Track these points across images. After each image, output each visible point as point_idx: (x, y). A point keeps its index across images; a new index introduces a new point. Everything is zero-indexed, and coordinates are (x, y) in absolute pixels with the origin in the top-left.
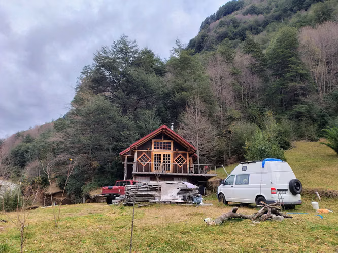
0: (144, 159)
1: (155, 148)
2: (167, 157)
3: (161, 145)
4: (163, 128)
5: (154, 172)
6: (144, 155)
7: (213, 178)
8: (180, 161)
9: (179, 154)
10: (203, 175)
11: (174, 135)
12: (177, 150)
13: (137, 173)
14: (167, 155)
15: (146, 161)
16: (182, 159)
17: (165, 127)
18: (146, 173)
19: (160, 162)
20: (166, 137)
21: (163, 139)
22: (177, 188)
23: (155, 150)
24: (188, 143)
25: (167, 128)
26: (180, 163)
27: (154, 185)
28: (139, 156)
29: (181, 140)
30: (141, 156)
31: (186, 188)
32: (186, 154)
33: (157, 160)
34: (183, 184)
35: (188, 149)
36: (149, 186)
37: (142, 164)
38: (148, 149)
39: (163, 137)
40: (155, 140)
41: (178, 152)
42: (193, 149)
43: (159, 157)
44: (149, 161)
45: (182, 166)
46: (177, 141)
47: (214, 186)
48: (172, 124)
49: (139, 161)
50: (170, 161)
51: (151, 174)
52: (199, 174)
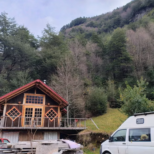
0: (14, 113)
1: (27, 102)
2: (38, 112)
3: (33, 100)
5: (24, 127)
6: (14, 110)
7: (83, 131)
8: (52, 115)
9: (50, 108)
10: (74, 128)
11: (47, 89)
12: (49, 104)
13: (5, 128)
14: (38, 109)
15: (16, 116)
16: (54, 113)
17: (38, 81)
18: (14, 128)
19: (31, 116)
20: (39, 92)
21: (35, 93)
22: (59, 150)
23: (27, 104)
24: (61, 98)
25: (41, 82)
26: (51, 117)
27: (23, 149)
28: (9, 110)
29: (54, 94)
30: (11, 110)
31: (70, 149)
32: (57, 108)
33: (28, 114)
34: (64, 142)
35: (60, 103)
36: (16, 151)
37: (11, 118)
38: (19, 102)
39: (35, 91)
40: (27, 94)
41: (50, 106)
42: (65, 103)
43: (30, 111)
44: (20, 115)
45: (54, 120)
46: (49, 96)
47: (84, 139)
48: (45, 80)
49: (8, 115)
50: (42, 115)
51: (21, 129)
52: (70, 128)
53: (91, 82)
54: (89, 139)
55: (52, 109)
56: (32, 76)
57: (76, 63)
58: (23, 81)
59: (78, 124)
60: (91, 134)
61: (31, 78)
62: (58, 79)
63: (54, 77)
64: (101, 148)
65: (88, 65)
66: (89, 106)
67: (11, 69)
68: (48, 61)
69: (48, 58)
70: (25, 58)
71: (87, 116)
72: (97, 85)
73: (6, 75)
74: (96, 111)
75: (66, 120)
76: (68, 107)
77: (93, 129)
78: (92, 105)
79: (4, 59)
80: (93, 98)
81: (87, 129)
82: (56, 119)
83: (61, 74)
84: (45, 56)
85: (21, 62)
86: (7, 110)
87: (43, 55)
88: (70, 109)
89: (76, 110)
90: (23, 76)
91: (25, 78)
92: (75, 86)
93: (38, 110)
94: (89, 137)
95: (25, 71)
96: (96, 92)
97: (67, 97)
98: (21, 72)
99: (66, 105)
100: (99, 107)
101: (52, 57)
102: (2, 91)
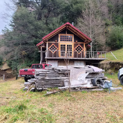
0: (53, 48)
1: (61, 40)
2: (69, 47)
3: (65, 38)
4: (67, 25)
5: (61, 57)
6: (53, 46)
7: (104, 61)
9: (78, 44)
10: (96, 59)
11: (75, 29)
12: (77, 41)
13: (49, 58)
14: (69, 45)
15: (55, 50)
16: (80, 48)
17: (68, 23)
18: (54, 58)
19: (65, 50)
20: (69, 32)
21: (66, 33)
22: (86, 72)
23: (61, 42)
24: (86, 36)
25: (70, 24)
26: (79, 51)
27: (62, 70)
28: (50, 46)
29: (80, 33)
30: (51, 46)
31: (94, 72)
32: (83, 44)
33: (62, 49)
34: (90, 67)
35: (85, 40)
36: (57, 71)
37: (52, 52)
38: (56, 41)
39: (66, 32)
40: (61, 34)
41: (78, 43)
42: (89, 40)
43: (64, 47)
44: (57, 50)
45: (81, 53)
46: (77, 35)
47: (105, 66)
48: (73, 23)
49: (49, 49)
50: (72, 49)
51: (59, 59)
52: (93, 58)
53: (111, 21)
54: (108, 66)
55: (79, 45)
56: (63, 20)
57: (99, 5)
58: (57, 25)
59: (100, 56)
60: (110, 63)
61: (63, 22)
62: (83, 21)
63: (80, 19)
64: (119, 72)
65: (109, 7)
66: (109, 42)
67: (48, 17)
68: (75, 6)
69: (74, 4)
70: (57, 6)
71: (107, 50)
72: (117, 24)
73: (45, 21)
74: (115, 46)
75: (90, 53)
76: (91, 43)
77: (112, 59)
78: (111, 41)
79: (42, 9)
80: (113, 36)
81: (107, 59)
82: (83, 52)
83: (86, 17)
84: (72, 2)
85: (54, 10)
86: (49, 47)
87: (71, 2)
88: (93, 45)
89: (98, 45)
90: (56, 21)
91: (58, 22)
92: (98, 26)
94: (109, 65)
95: (58, 17)
96: (116, 30)
97: (91, 36)
98: (55, 18)
99: (90, 41)
100: (118, 42)
101: (78, 2)
102: (44, 33)
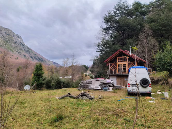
1: (118, 61)
4: (120, 51)
21: (122, 56)
23: (119, 62)
28: (111, 66)
33: (119, 67)
38: (115, 62)
40: (118, 57)
50: (127, 67)
55: (132, 64)
93: (124, 65)
